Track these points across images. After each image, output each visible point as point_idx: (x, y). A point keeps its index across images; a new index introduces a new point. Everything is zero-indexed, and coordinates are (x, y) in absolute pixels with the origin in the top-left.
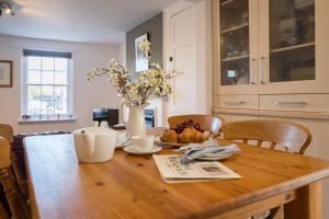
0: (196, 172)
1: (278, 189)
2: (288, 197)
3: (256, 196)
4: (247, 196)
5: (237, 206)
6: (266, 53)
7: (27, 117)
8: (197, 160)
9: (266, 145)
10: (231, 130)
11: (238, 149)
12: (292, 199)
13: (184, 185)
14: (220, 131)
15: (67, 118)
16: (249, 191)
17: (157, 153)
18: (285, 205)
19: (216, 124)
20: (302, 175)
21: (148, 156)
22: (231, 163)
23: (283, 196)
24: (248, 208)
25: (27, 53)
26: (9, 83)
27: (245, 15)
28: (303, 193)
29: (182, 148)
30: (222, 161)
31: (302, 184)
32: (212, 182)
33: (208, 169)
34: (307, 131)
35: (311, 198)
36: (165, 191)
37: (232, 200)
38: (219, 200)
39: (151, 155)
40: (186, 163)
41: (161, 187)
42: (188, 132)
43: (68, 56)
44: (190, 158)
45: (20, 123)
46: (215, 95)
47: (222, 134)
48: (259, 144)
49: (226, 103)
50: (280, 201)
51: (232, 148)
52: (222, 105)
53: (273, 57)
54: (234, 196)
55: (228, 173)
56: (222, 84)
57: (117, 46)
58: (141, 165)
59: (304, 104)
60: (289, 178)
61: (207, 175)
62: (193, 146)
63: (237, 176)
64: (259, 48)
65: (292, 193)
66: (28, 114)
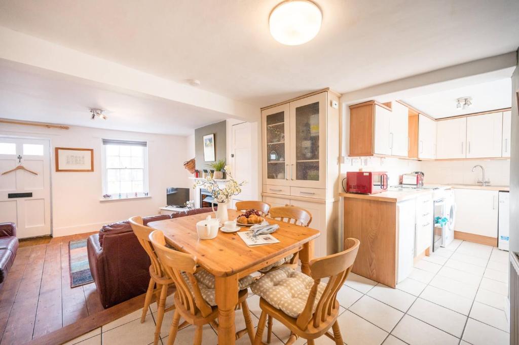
0: (260, 241)
1: (294, 246)
2: (300, 248)
3: (285, 250)
4: (282, 250)
5: (279, 254)
6: (294, 161)
7: (108, 196)
8: (260, 234)
9: (292, 221)
10: (275, 212)
11: (278, 227)
12: (301, 249)
13: (258, 247)
14: (268, 212)
15: (144, 196)
16: (283, 248)
17: (238, 231)
18: (300, 252)
19: (266, 208)
20: (305, 238)
21: (234, 233)
22: (275, 234)
23: (298, 248)
24: (283, 254)
25: (105, 142)
26: (90, 169)
27: (282, 135)
28: (306, 245)
29: (251, 227)
30: (271, 234)
31: (306, 242)
32: (268, 245)
33: (266, 239)
34: (310, 215)
35: (309, 247)
36: (250, 251)
37: (277, 252)
38: (272, 252)
39: (236, 232)
40: (255, 236)
41: (248, 249)
42: (253, 217)
43: (144, 144)
44: (257, 234)
45: (102, 202)
46: (263, 184)
47: (269, 214)
48: (289, 221)
49: (270, 189)
50: (297, 250)
51: (276, 227)
52: (268, 191)
53: (298, 164)
54: (278, 250)
55: (274, 240)
56: (268, 178)
57: (185, 137)
58: (233, 239)
59: (314, 194)
60: (299, 241)
61: (265, 242)
62: (256, 226)
63: (278, 241)
64: (290, 159)
65: (302, 246)
66: (109, 194)
